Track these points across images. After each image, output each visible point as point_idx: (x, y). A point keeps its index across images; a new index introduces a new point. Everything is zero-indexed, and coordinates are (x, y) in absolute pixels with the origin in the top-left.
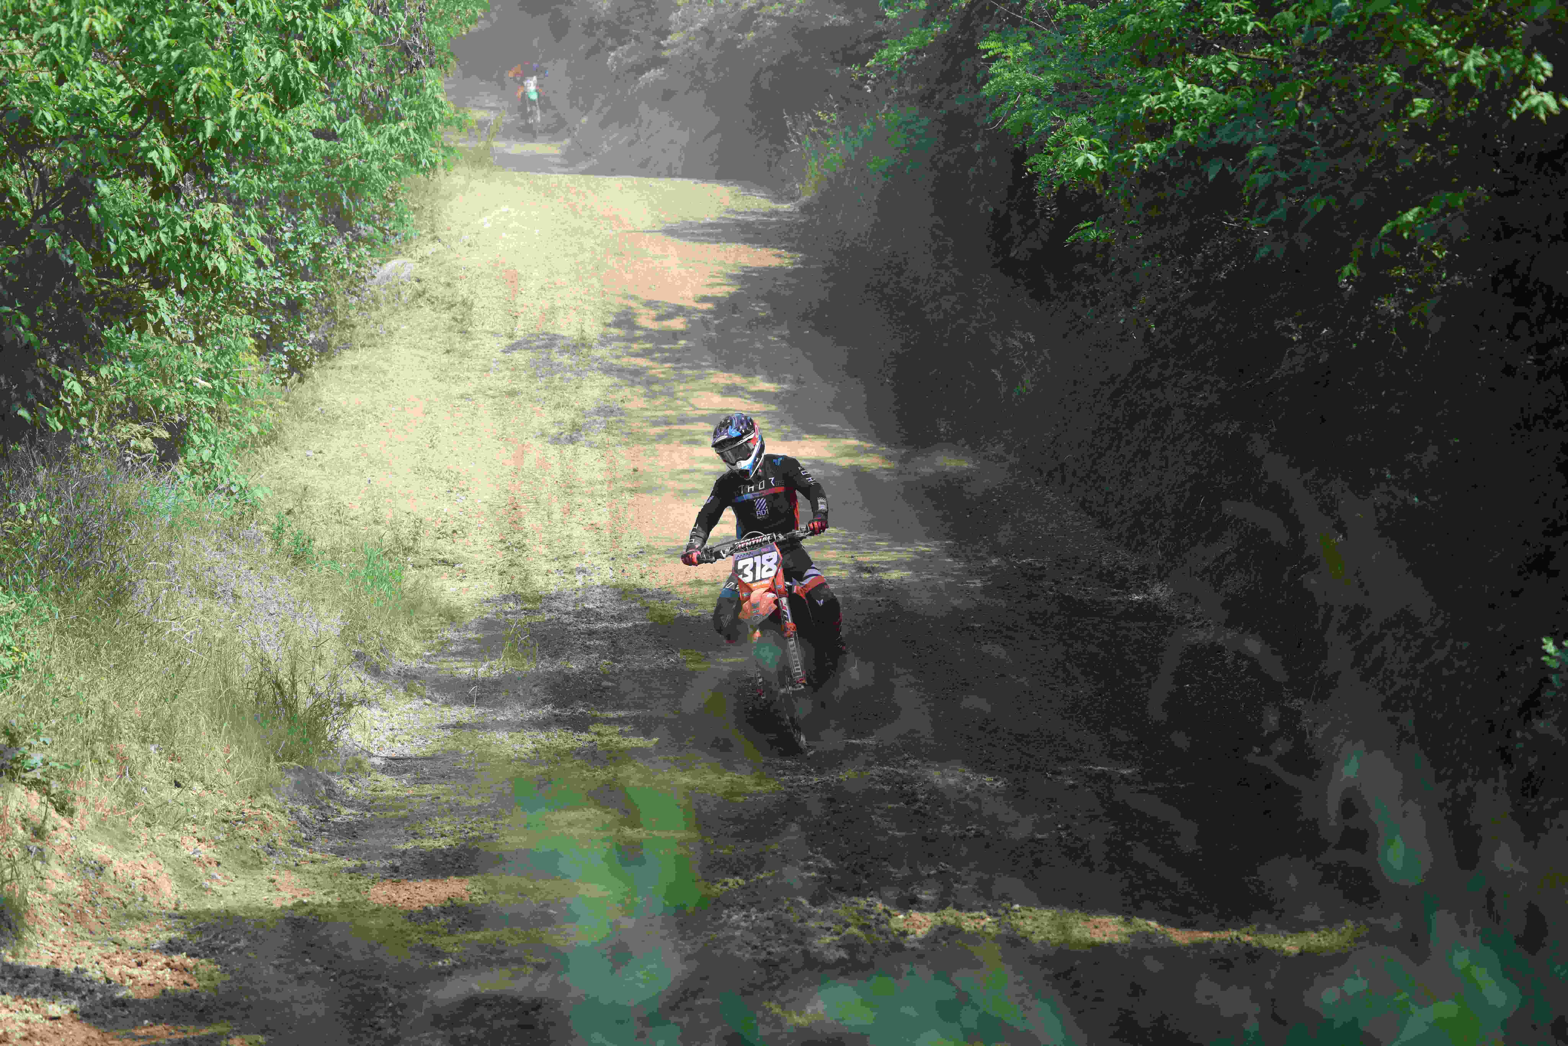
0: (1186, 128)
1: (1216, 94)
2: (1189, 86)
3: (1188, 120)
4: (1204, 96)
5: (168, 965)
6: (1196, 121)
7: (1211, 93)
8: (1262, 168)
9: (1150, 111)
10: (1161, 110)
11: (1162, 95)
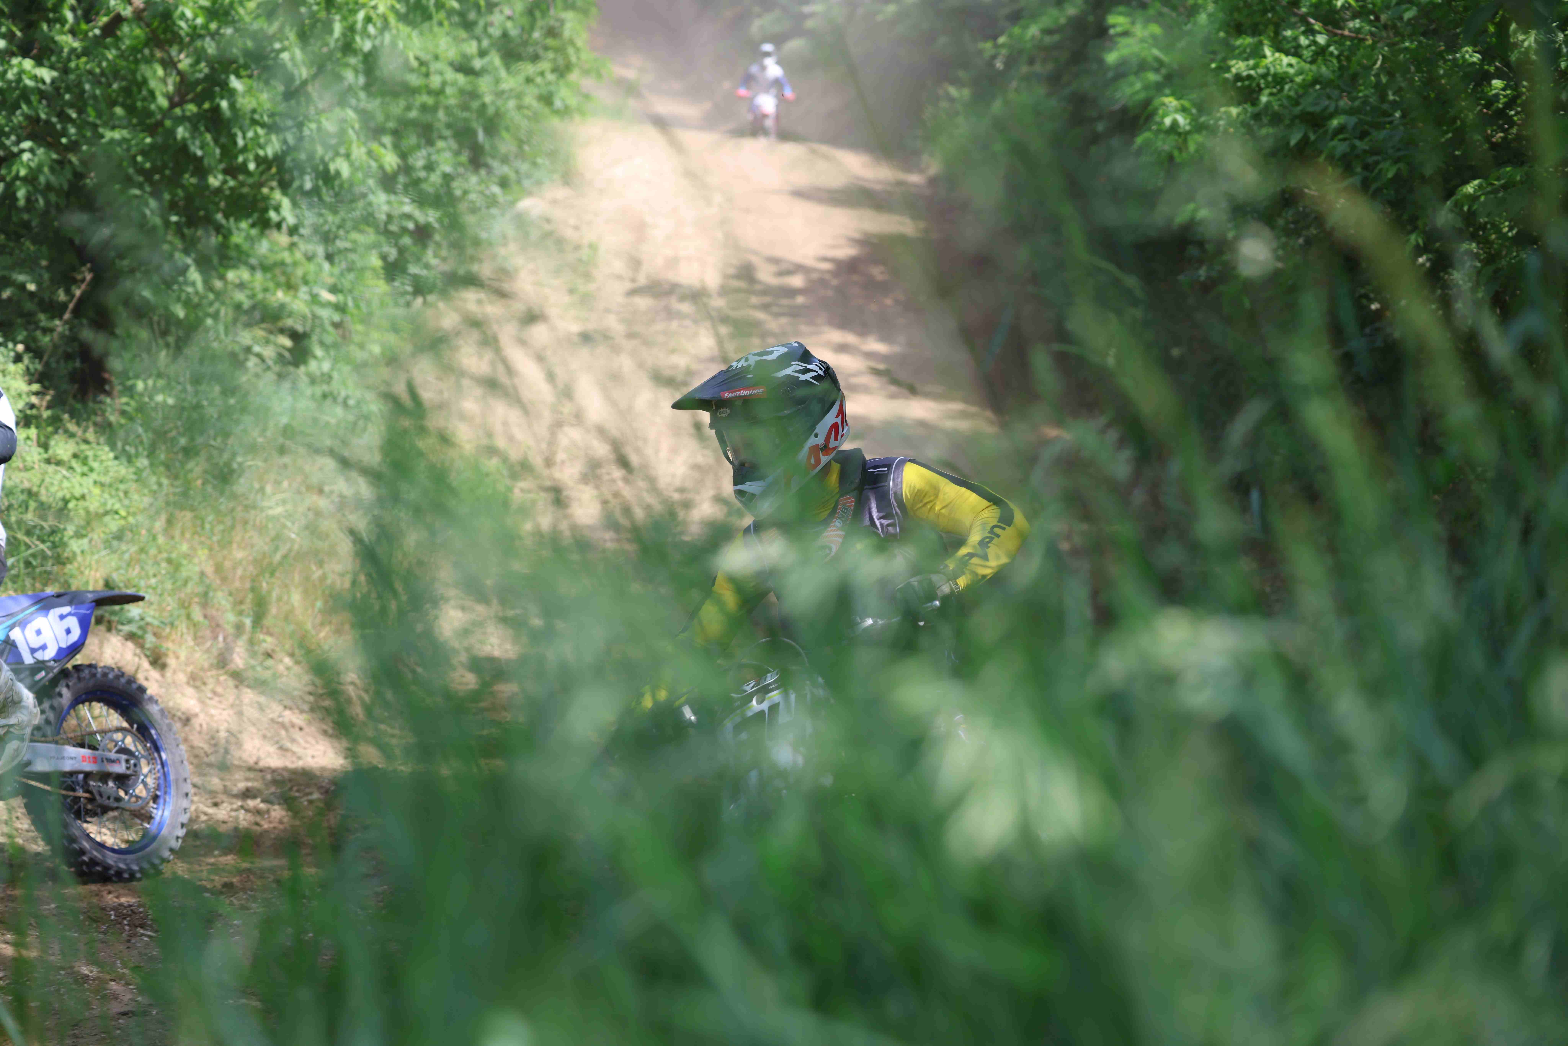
0: (1271, 94)
1: (1303, 64)
2: (1277, 55)
3: (1274, 87)
4: (1291, 65)
5: (242, 807)
6: (1282, 90)
7: (1298, 63)
8: (1341, 136)
9: (1238, 77)
10: (1249, 77)
11: (1251, 62)
